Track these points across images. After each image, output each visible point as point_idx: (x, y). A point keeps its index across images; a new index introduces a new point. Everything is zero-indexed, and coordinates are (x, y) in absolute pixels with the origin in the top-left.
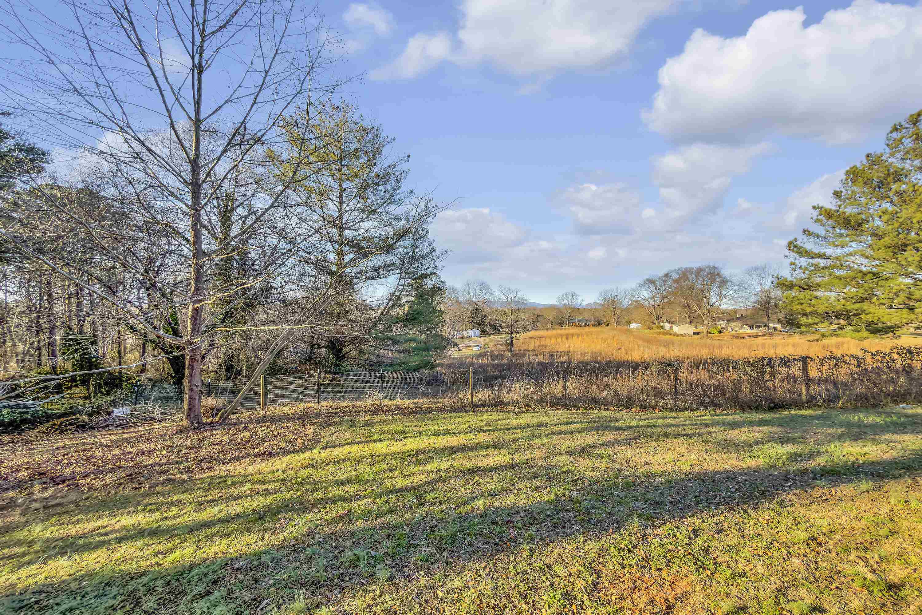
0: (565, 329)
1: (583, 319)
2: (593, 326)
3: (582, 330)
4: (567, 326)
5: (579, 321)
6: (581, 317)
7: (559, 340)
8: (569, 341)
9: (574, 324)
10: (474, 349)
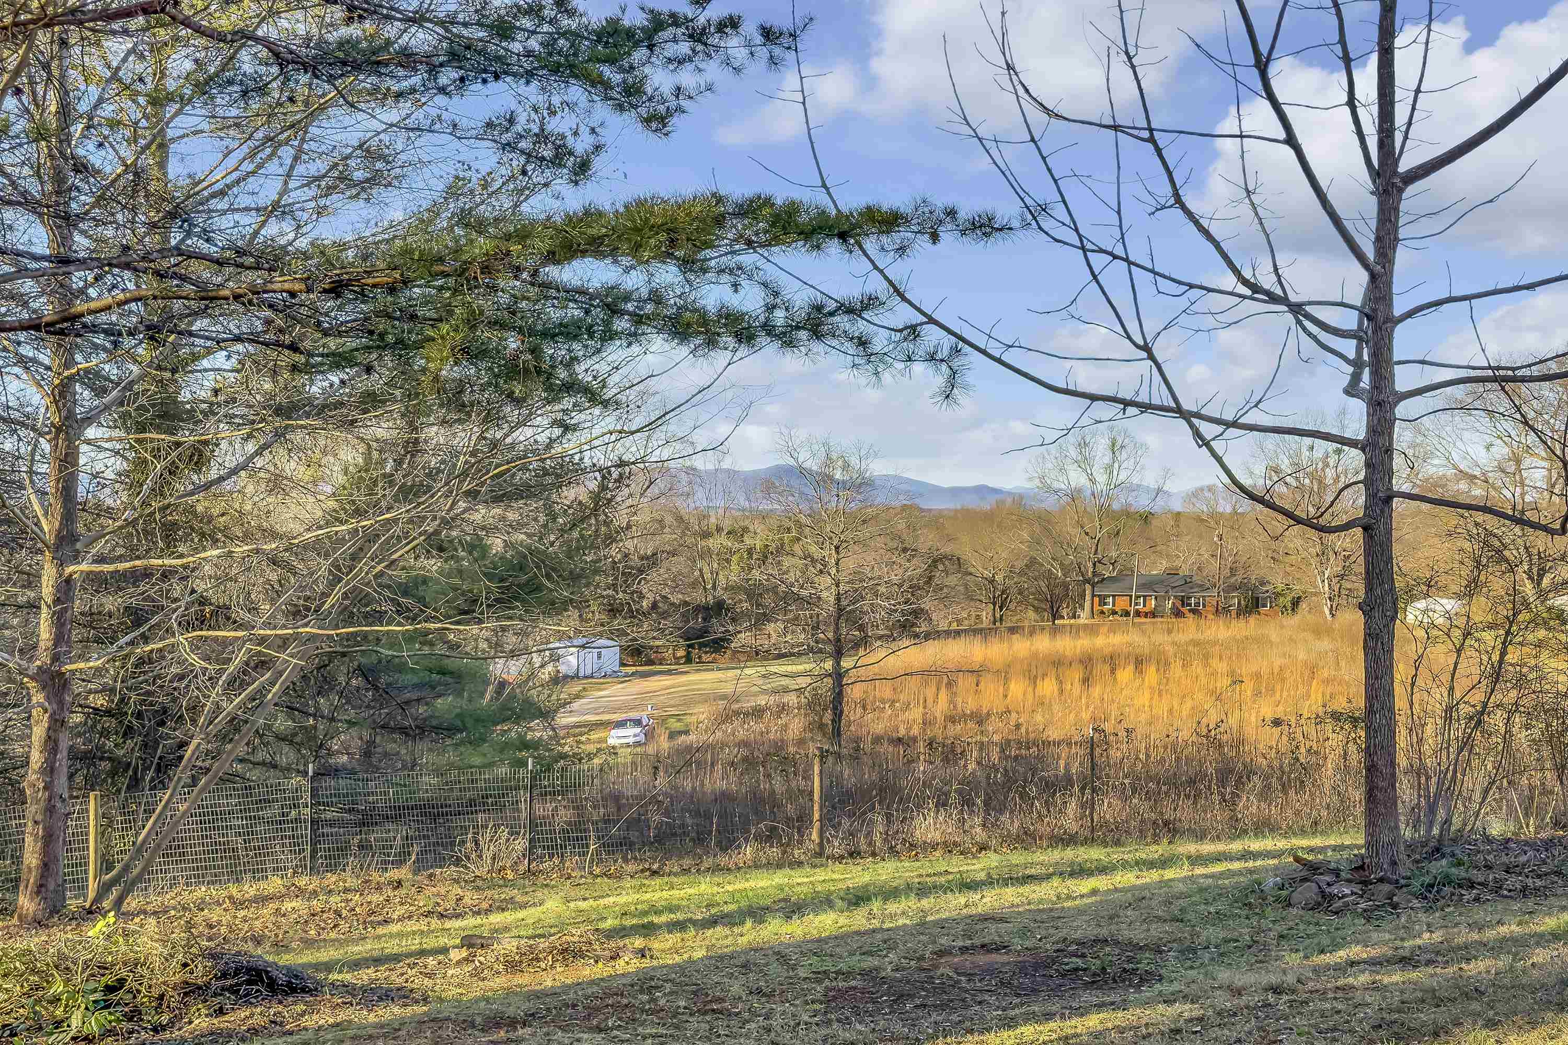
0: (1076, 631)
1: (1172, 573)
2: (1221, 611)
3: (1160, 638)
4: (1084, 618)
5: (1149, 585)
6: (1158, 568)
7: (1048, 687)
8: (1096, 691)
9: (1122, 603)
10: (616, 737)
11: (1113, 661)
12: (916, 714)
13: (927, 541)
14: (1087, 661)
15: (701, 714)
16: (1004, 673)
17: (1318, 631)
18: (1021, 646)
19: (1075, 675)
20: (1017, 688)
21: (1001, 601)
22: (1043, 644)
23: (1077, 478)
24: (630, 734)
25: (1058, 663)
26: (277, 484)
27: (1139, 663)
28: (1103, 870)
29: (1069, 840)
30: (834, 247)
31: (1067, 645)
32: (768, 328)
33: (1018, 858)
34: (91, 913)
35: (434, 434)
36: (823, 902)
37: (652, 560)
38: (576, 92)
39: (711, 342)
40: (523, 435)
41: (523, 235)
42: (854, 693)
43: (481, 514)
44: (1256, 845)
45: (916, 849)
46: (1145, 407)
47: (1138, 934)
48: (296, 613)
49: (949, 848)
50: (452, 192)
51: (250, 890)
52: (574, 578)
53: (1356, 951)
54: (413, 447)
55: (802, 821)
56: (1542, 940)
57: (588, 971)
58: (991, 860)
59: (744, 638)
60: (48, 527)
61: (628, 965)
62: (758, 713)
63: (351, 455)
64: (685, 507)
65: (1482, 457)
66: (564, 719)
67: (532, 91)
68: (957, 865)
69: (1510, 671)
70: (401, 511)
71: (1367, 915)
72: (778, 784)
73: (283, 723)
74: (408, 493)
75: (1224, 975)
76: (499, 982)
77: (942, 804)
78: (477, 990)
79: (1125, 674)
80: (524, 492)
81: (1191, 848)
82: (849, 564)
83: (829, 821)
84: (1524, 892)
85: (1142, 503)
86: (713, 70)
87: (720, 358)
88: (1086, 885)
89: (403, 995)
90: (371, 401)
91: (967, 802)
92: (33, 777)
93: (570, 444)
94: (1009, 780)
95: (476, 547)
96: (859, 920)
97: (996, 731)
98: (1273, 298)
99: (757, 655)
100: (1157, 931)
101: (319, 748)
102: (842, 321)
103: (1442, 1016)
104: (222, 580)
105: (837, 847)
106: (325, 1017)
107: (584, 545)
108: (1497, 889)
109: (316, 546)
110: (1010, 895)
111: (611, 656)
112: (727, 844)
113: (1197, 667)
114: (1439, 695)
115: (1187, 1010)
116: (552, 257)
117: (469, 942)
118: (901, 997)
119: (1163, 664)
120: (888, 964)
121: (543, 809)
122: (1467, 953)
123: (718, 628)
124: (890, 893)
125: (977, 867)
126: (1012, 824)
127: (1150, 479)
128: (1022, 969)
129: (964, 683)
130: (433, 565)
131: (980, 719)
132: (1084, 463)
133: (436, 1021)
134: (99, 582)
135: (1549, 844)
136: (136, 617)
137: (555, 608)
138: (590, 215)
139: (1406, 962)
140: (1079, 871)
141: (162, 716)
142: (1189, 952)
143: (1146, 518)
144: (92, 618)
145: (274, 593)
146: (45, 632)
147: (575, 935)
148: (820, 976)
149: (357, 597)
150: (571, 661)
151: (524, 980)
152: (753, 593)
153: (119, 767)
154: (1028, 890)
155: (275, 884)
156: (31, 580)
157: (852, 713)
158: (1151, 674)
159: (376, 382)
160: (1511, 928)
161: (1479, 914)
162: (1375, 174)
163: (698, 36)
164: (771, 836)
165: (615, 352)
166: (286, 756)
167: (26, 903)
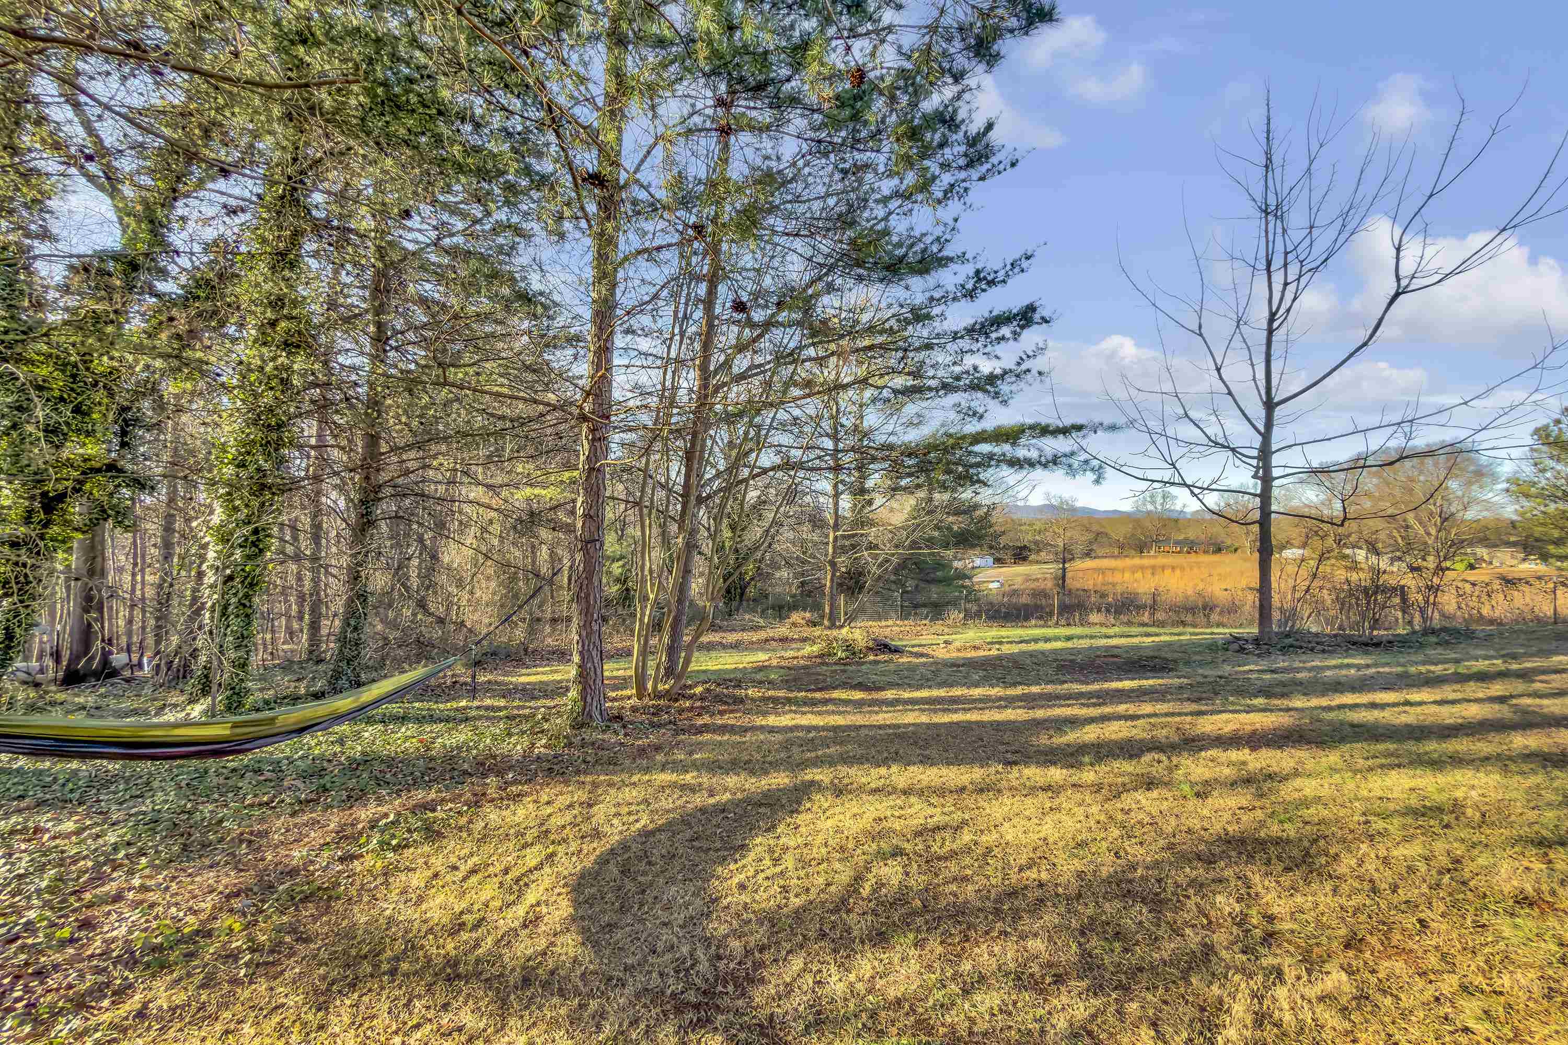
0: (1149, 558)
1: (1187, 539)
2: (1206, 552)
3: (1181, 560)
4: (1152, 553)
5: (1177, 543)
6: (1181, 537)
7: (1139, 575)
8: (1156, 577)
9: (1167, 549)
10: (991, 586)
11: (1163, 568)
12: (1091, 582)
13: (1095, 528)
14: (1153, 568)
15: (1019, 580)
16: (1123, 571)
17: (1245, 560)
18: (1128, 562)
19: (1150, 571)
20: (1127, 575)
21: (1121, 547)
22: (1137, 561)
23: (1150, 507)
24: (996, 585)
25: (1142, 568)
26: (892, 510)
27: (1173, 568)
28: (1157, 635)
29: (1145, 625)
30: (1061, 437)
31: (1145, 562)
32: (1039, 462)
33: (1126, 629)
34: (842, 627)
35: (937, 496)
36: (1057, 639)
37: (1004, 533)
38: (980, 395)
39: (1021, 467)
40: (964, 496)
41: (964, 437)
42: (1069, 575)
43: (951, 519)
44: (1216, 630)
45: (1090, 624)
46: (1173, 484)
47: (1169, 656)
48: (897, 546)
49: (1102, 625)
50: (943, 425)
51: (883, 623)
52: (979, 538)
53: (1252, 667)
54: (930, 500)
55: (1051, 614)
56: (1329, 668)
57: (981, 653)
58: (1116, 630)
59: (1033, 557)
60: (832, 522)
61: (994, 652)
62: (1037, 580)
63: (913, 502)
64: (1015, 517)
65: (1315, 499)
66: (975, 579)
67: (966, 395)
68: (1104, 630)
69: (1320, 575)
70: (927, 518)
71: (1259, 656)
72: (1044, 602)
73: (893, 578)
74: (930, 512)
75: (1200, 671)
76: (955, 655)
77: (1099, 610)
78: (947, 656)
79: (1168, 572)
80: (964, 512)
81: (1192, 630)
82: (1068, 534)
83: (1060, 614)
84: (1323, 651)
85: (1175, 515)
86: (1022, 384)
87: (1025, 472)
88: (1150, 639)
89: (927, 656)
90: (918, 486)
91: (1108, 611)
92: (827, 590)
93: (978, 499)
94: (1123, 604)
95: (949, 529)
96: (1069, 645)
97: (1119, 589)
98: (1224, 447)
99: (1037, 562)
100: (1176, 655)
101: (903, 586)
102: (1064, 459)
103: (1285, 690)
104: (876, 537)
105: (1063, 622)
106: (904, 660)
107: (982, 528)
108: (1312, 650)
109: (902, 528)
110: (1123, 641)
111: (990, 560)
112: (1027, 619)
113: (1196, 570)
114: (1291, 583)
115: (1186, 681)
116: (971, 444)
117: (946, 642)
118: (1082, 669)
119: (1182, 569)
120: (1079, 659)
121: (969, 606)
122: (1298, 670)
123: (1025, 553)
124: (1080, 637)
125: (1111, 631)
126: (1124, 618)
127: (1178, 507)
128: (1125, 663)
129: (1109, 573)
130: (936, 534)
131: (1114, 585)
132: (1153, 502)
133: (936, 663)
134: (844, 537)
135: (1335, 636)
136: (853, 546)
137: (973, 546)
138: (984, 431)
139: (1273, 671)
140: (1148, 635)
141: (860, 574)
142: (1187, 663)
143: (1176, 521)
144: (843, 547)
145: (890, 541)
146: (831, 550)
147: (977, 643)
148: (1056, 660)
149: (914, 542)
150: (978, 562)
151: (961, 655)
152: (1036, 543)
153: (849, 588)
154: (1129, 640)
155: (890, 622)
156: (827, 536)
157: (1068, 581)
158: (1178, 572)
159: (920, 481)
160: (1317, 663)
161: (1304, 657)
162: (1265, 403)
163: (1018, 376)
164: (1041, 618)
165: (991, 471)
166: (893, 587)
167: (826, 622)
